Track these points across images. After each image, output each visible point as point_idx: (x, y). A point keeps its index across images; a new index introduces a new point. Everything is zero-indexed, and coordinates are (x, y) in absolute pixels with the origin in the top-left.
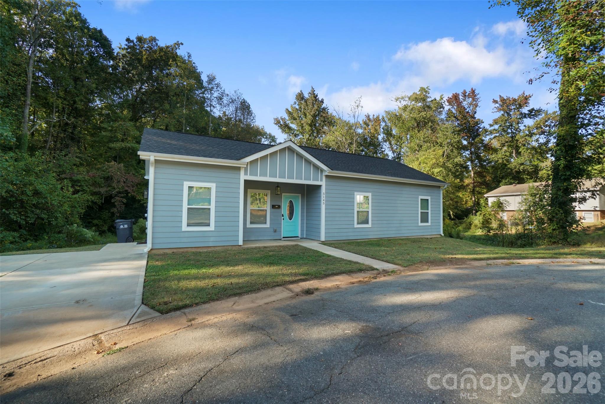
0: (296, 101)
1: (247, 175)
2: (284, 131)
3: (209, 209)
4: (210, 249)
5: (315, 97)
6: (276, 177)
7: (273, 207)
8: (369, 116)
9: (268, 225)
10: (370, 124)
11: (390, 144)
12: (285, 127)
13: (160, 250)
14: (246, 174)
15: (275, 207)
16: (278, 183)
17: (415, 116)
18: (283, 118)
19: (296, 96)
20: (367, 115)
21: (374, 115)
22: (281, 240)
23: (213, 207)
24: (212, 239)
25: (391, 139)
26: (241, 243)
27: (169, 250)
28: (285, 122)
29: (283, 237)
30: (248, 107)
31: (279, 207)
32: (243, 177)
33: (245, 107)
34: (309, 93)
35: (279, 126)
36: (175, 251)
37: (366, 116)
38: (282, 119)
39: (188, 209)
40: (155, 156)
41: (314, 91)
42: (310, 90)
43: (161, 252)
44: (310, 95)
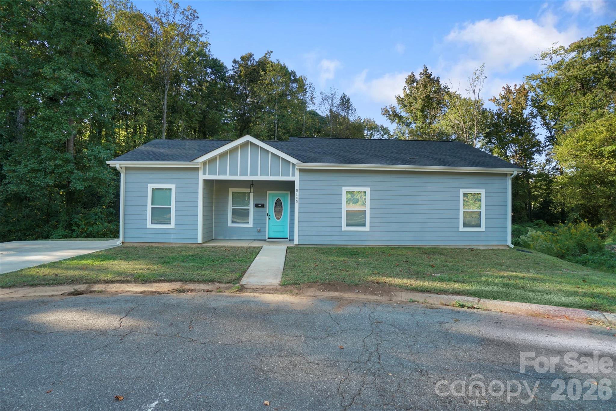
0: (406, 85)
1: (206, 174)
2: (393, 121)
3: (170, 208)
4: (171, 245)
5: (429, 76)
6: (247, 175)
7: (257, 206)
8: (508, 88)
9: (251, 225)
10: (511, 97)
11: (544, 119)
12: (395, 116)
13: (131, 243)
14: (204, 173)
15: (260, 206)
16: (252, 181)
17: (576, 73)
18: (392, 106)
19: (405, 80)
20: (506, 87)
21: (516, 85)
22: (265, 240)
23: (173, 207)
24: (172, 236)
25: (545, 112)
26: (200, 240)
27: (138, 244)
28: (395, 112)
29: (269, 238)
30: (348, 101)
31: (263, 206)
32: (202, 177)
33: (345, 102)
34: (421, 73)
35: (387, 116)
36: (142, 245)
37: (504, 88)
38: (391, 108)
39: (152, 208)
40: (120, 164)
41: (427, 70)
42: (421, 70)
43: (132, 245)
44: (422, 75)
